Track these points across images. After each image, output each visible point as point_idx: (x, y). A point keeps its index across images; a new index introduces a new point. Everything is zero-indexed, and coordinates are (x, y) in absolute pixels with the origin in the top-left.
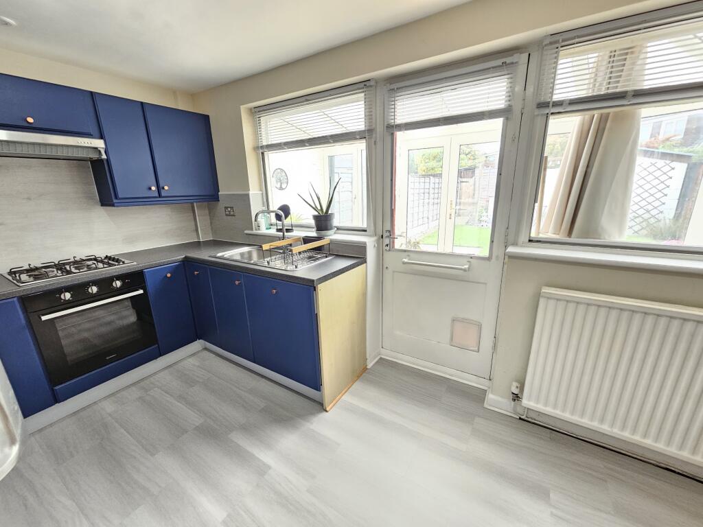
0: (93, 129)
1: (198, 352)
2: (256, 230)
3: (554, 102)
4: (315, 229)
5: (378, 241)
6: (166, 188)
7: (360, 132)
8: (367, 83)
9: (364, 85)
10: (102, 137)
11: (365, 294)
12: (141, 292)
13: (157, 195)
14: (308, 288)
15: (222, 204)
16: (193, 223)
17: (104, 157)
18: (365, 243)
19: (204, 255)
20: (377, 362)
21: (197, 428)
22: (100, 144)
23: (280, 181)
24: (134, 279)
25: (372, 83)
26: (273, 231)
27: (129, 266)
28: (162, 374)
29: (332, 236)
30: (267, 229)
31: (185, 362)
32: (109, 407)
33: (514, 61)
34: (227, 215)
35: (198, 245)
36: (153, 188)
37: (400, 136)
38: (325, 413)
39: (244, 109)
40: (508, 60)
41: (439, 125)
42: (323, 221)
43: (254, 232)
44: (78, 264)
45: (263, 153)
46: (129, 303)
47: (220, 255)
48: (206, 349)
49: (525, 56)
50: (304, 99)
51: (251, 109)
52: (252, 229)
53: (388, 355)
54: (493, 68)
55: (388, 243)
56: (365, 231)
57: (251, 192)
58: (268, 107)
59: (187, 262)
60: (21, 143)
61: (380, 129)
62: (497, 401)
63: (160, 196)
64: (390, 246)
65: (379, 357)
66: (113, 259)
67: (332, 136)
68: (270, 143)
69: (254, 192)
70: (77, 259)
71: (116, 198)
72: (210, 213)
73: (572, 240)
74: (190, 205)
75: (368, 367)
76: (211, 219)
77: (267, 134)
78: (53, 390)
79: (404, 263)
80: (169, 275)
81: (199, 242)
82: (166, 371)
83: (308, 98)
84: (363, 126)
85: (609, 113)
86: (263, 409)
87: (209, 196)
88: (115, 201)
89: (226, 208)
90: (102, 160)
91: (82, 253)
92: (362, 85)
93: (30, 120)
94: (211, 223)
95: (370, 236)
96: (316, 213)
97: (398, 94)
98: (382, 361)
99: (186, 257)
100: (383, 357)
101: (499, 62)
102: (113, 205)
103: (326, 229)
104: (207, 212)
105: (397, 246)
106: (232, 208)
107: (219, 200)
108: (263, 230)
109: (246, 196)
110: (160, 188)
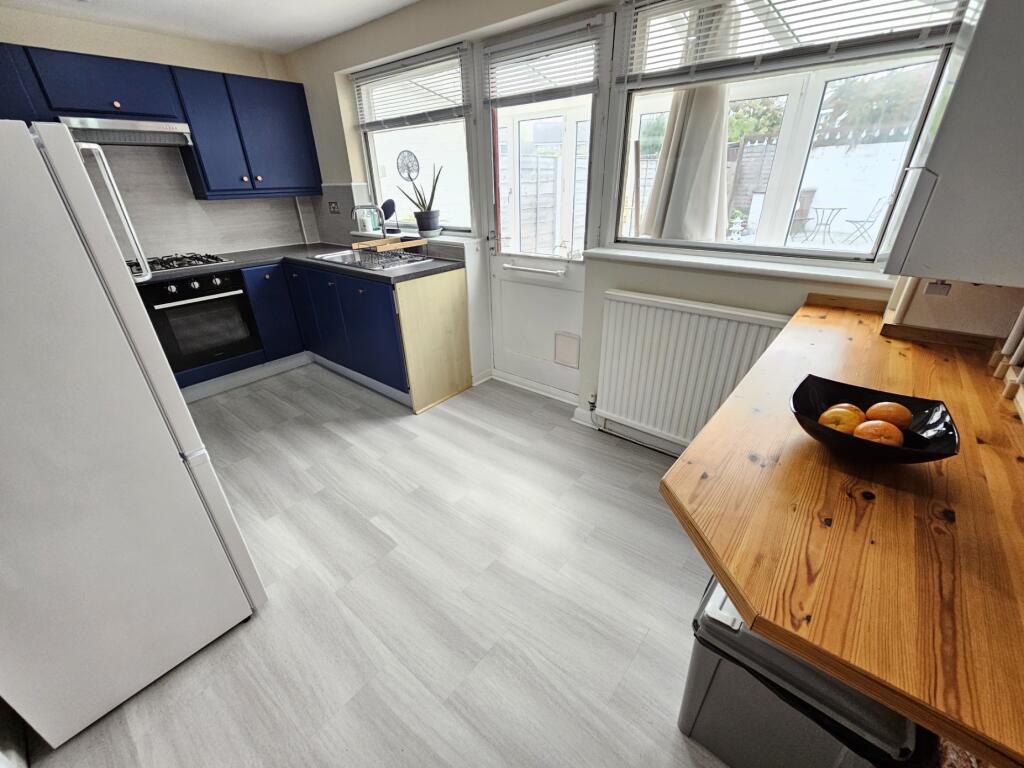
0: (176, 110)
1: (308, 364)
3: (644, 75)
4: (417, 230)
5: (483, 244)
6: (260, 178)
7: (458, 108)
8: (460, 46)
9: (456, 49)
10: (186, 120)
11: (464, 304)
12: (241, 292)
13: (250, 187)
14: (386, 286)
15: (326, 198)
16: (297, 221)
17: (190, 143)
18: (462, 245)
19: (302, 257)
20: (487, 382)
21: (296, 418)
22: (183, 128)
23: (409, 168)
24: (233, 277)
25: (464, 46)
26: (379, 233)
27: (226, 263)
28: (271, 379)
29: (436, 237)
30: (375, 229)
32: (222, 400)
33: (598, 23)
34: (332, 212)
35: (304, 248)
36: (246, 179)
37: (503, 113)
38: (414, 416)
39: (339, 77)
40: (593, 21)
41: (531, 102)
42: (425, 220)
43: (360, 233)
44: (181, 261)
45: (365, 134)
47: (318, 256)
48: (315, 362)
49: (610, 16)
50: (399, 64)
51: (347, 76)
52: (357, 229)
53: (498, 375)
54: (580, 30)
55: (492, 246)
56: (470, 231)
57: (353, 184)
59: (285, 262)
60: (113, 131)
61: (479, 105)
62: (582, 415)
63: (254, 188)
64: (496, 248)
65: (490, 377)
66: (212, 257)
67: (431, 114)
68: (374, 120)
69: (358, 183)
70: (179, 256)
71: (209, 190)
72: (315, 209)
73: (663, 240)
74: (292, 199)
75: (474, 385)
76: (317, 217)
77: (370, 108)
79: (505, 269)
80: (268, 277)
81: (305, 245)
82: (274, 378)
84: (461, 101)
85: (695, 90)
86: (359, 409)
87: (309, 188)
88: (208, 194)
89: (330, 203)
90: (188, 146)
91: (183, 250)
92: (455, 48)
93: (117, 104)
94: (317, 222)
95: (474, 238)
96: (418, 210)
97: (493, 61)
98: (492, 383)
99: (284, 259)
100: (495, 378)
101: (582, 24)
102: (205, 198)
103: (429, 228)
104: (312, 209)
105: (504, 250)
106: (336, 203)
107: (321, 194)
108: (370, 231)
109: (350, 187)
110: (253, 179)
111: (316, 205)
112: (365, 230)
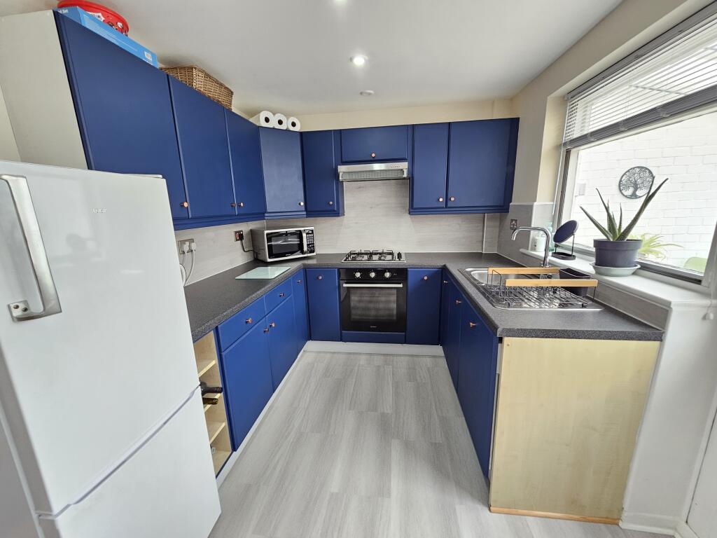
2: (532, 250)
6: (453, 199)
12: (401, 285)
13: (443, 205)
15: (510, 216)
16: (480, 234)
18: (668, 304)
19: (456, 268)
21: (383, 415)
24: (400, 274)
27: (400, 262)
28: (403, 358)
31: (424, 359)
34: (511, 228)
36: (441, 200)
38: (486, 509)
42: (611, 252)
43: (529, 253)
46: (395, 291)
51: (563, 97)
52: (528, 249)
56: (698, 281)
57: (536, 204)
58: (581, 88)
63: (446, 206)
68: (582, 135)
69: (540, 202)
71: (412, 208)
72: (500, 225)
76: (500, 232)
78: (341, 333)
80: (426, 278)
81: (482, 253)
83: (639, 53)
86: (436, 443)
87: (500, 206)
88: (411, 210)
89: (512, 220)
94: (499, 236)
96: (602, 237)
99: (443, 266)
102: (410, 213)
103: (613, 264)
104: (498, 224)
106: (516, 221)
107: (508, 212)
108: (540, 252)
109: (531, 207)
110: (447, 199)
111: (502, 221)
112: (535, 250)
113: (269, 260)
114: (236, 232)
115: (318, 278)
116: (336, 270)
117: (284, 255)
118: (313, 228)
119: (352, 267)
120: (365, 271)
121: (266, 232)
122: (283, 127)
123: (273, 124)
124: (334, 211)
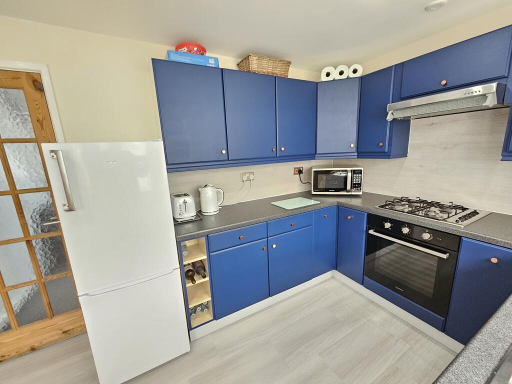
80: (494, 260)
93: (444, 82)
113: (313, 193)
114: (295, 168)
115: (347, 218)
116: (366, 214)
117: (327, 190)
118: (362, 169)
119: (382, 215)
120: (398, 225)
121: (313, 170)
122: (344, 77)
123: (335, 75)
124: (385, 152)
